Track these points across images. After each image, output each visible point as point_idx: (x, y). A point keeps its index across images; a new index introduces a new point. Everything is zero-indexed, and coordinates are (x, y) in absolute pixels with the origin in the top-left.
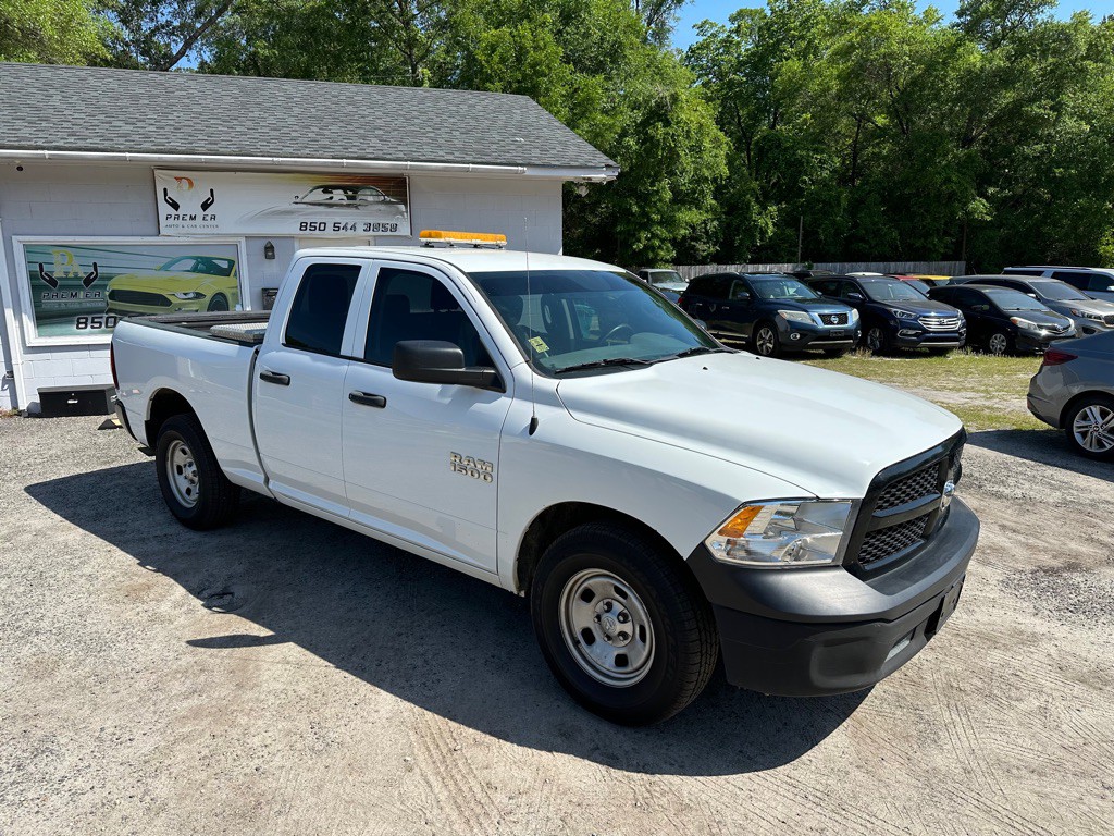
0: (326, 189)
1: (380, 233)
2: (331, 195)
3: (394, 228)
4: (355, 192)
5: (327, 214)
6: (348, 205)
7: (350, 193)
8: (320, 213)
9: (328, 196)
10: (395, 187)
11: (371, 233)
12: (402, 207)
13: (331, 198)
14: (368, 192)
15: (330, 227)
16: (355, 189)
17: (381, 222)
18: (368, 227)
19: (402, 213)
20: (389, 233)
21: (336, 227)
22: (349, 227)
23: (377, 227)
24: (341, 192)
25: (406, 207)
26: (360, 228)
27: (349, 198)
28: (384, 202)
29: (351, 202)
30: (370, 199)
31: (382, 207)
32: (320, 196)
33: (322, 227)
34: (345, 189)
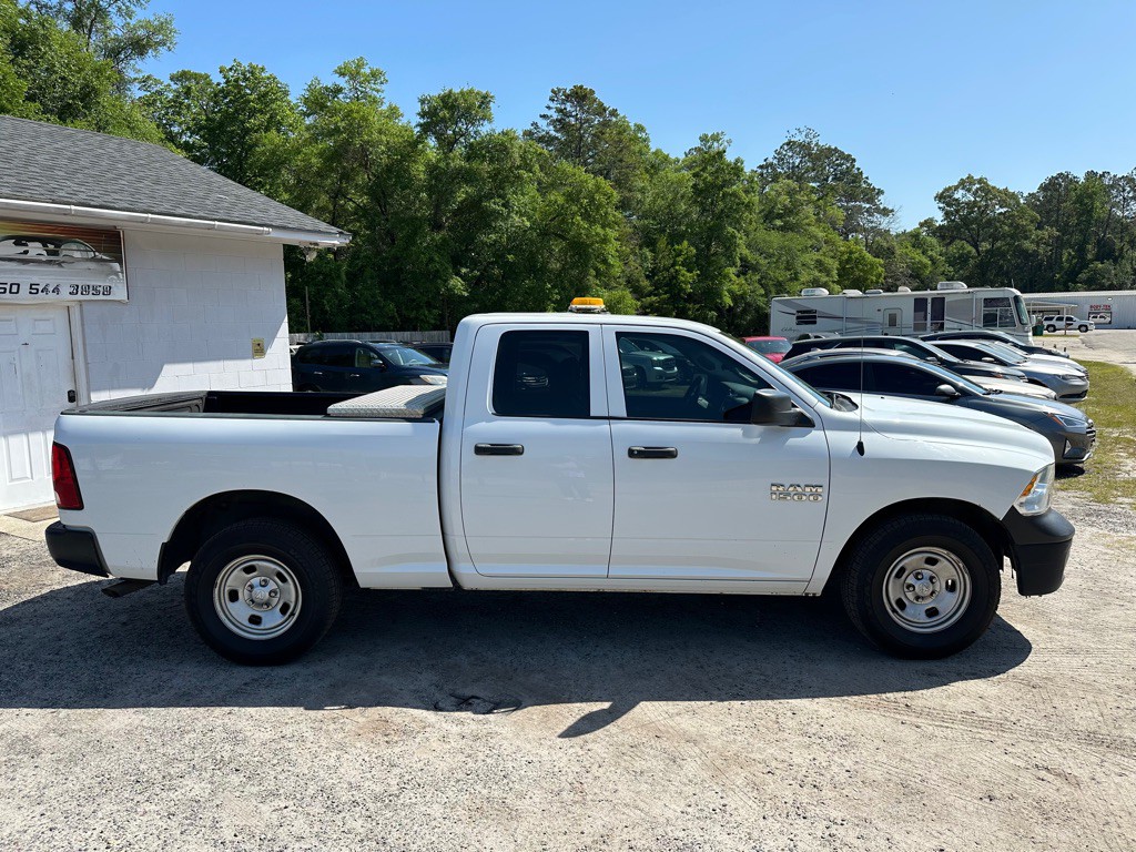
0: (19, 241)
1: (91, 297)
2: (25, 248)
3: (108, 290)
4: (58, 246)
5: (21, 272)
6: (49, 262)
7: (51, 247)
8: (11, 271)
9: (22, 249)
10: (107, 242)
11: (79, 297)
12: (116, 266)
13: (26, 252)
14: (74, 247)
15: (25, 289)
16: (58, 243)
17: (91, 283)
18: (75, 290)
19: (116, 273)
20: (101, 297)
21: (33, 289)
22: (51, 289)
23: (86, 290)
24: (39, 245)
25: (121, 267)
26: (65, 291)
27: (50, 253)
28: (94, 259)
29: (52, 258)
30: (77, 255)
31: (92, 265)
32: (9, 249)
33: (15, 289)
34: (44, 242)
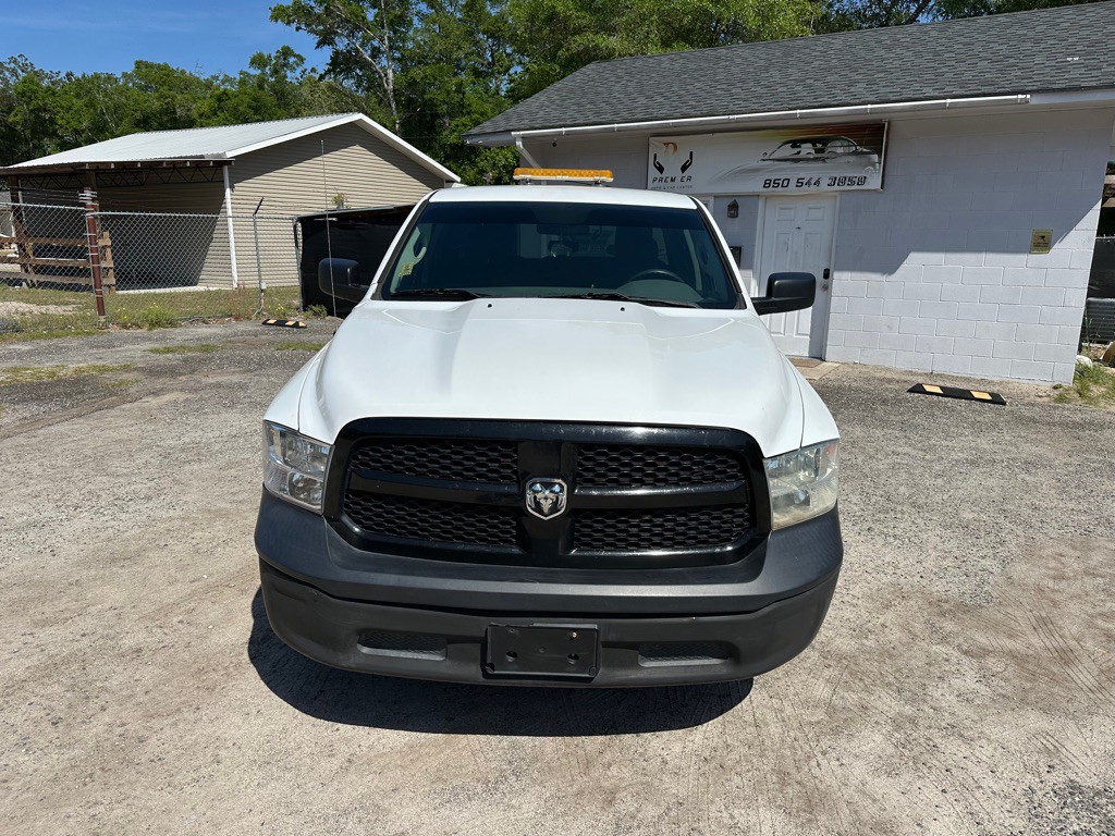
0: (795, 144)
1: (846, 188)
2: (798, 150)
3: (863, 181)
4: (825, 145)
5: (792, 169)
6: (815, 159)
7: (819, 146)
8: (785, 169)
9: (796, 150)
10: (870, 136)
11: (836, 187)
12: (875, 157)
13: (799, 153)
14: (839, 144)
15: (793, 182)
16: (825, 141)
17: (848, 175)
18: (834, 181)
19: (873, 164)
20: (855, 187)
21: (800, 183)
22: (813, 182)
23: (842, 181)
24: (810, 145)
25: (880, 157)
26: (824, 183)
27: (817, 151)
28: (855, 153)
29: (819, 155)
30: (840, 150)
31: (852, 159)
32: (788, 151)
33: (785, 184)
34: (813, 142)
